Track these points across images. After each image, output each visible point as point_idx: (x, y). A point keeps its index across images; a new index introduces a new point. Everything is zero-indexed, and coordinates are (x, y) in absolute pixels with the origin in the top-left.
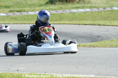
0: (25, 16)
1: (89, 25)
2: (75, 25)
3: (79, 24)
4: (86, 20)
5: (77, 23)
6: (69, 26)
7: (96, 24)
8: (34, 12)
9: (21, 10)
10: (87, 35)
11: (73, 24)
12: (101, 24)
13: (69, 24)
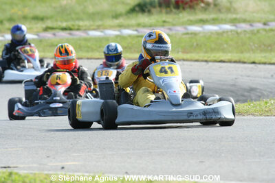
0: (80, 40)
1: (230, 62)
2: (196, 63)
3: (206, 61)
4: (224, 51)
5: (201, 58)
6: (183, 64)
7: (245, 60)
8: (102, 32)
9: (72, 27)
10: (224, 87)
11: (191, 60)
12: (256, 61)
13: (184, 60)
